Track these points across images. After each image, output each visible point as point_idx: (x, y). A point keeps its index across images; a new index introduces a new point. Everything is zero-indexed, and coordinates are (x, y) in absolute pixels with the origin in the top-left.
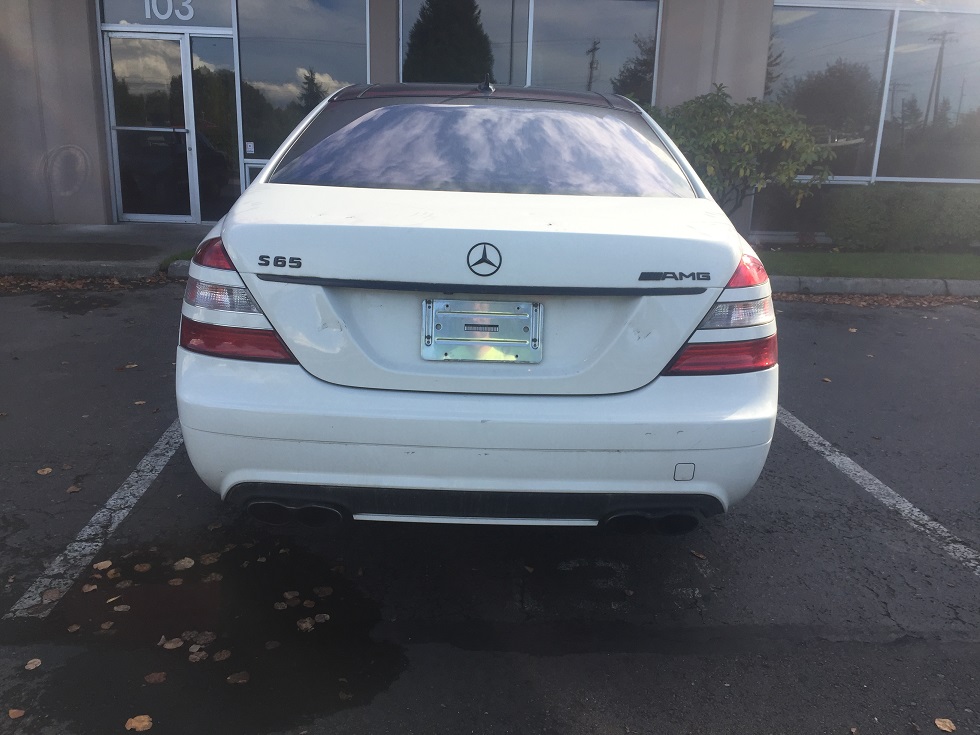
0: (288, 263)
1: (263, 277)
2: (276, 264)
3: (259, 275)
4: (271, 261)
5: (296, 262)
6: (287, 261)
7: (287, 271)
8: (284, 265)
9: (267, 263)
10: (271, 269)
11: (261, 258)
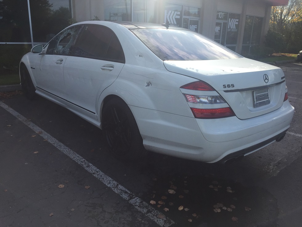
0: (231, 86)
1: (226, 91)
2: (228, 87)
3: (224, 91)
4: (226, 86)
5: (233, 86)
6: (230, 85)
7: (231, 89)
8: (230, 87)
9: (226, 87)
10: (227, 89)
11: (224, 86)
